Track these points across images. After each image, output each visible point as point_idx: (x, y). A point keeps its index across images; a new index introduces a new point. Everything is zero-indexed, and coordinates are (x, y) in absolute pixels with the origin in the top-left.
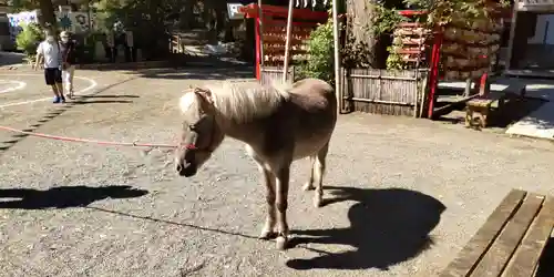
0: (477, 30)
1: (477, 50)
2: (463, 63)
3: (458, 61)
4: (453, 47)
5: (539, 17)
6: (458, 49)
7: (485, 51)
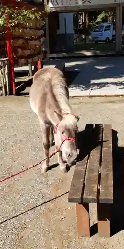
0: (31, 28)
1: (33, 42)
2: (27, 52)
3: (24, 51)
4: (20, 42)
5: (60, 15)
6: (23, 43)
7: (37, 42)
